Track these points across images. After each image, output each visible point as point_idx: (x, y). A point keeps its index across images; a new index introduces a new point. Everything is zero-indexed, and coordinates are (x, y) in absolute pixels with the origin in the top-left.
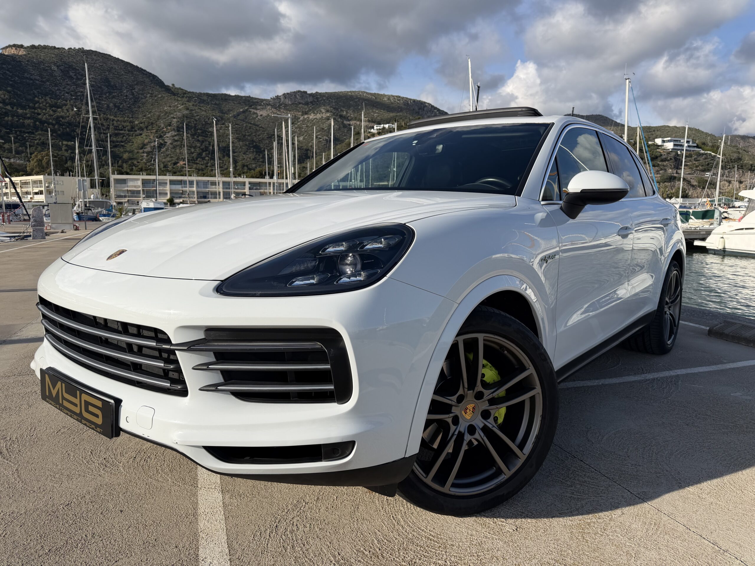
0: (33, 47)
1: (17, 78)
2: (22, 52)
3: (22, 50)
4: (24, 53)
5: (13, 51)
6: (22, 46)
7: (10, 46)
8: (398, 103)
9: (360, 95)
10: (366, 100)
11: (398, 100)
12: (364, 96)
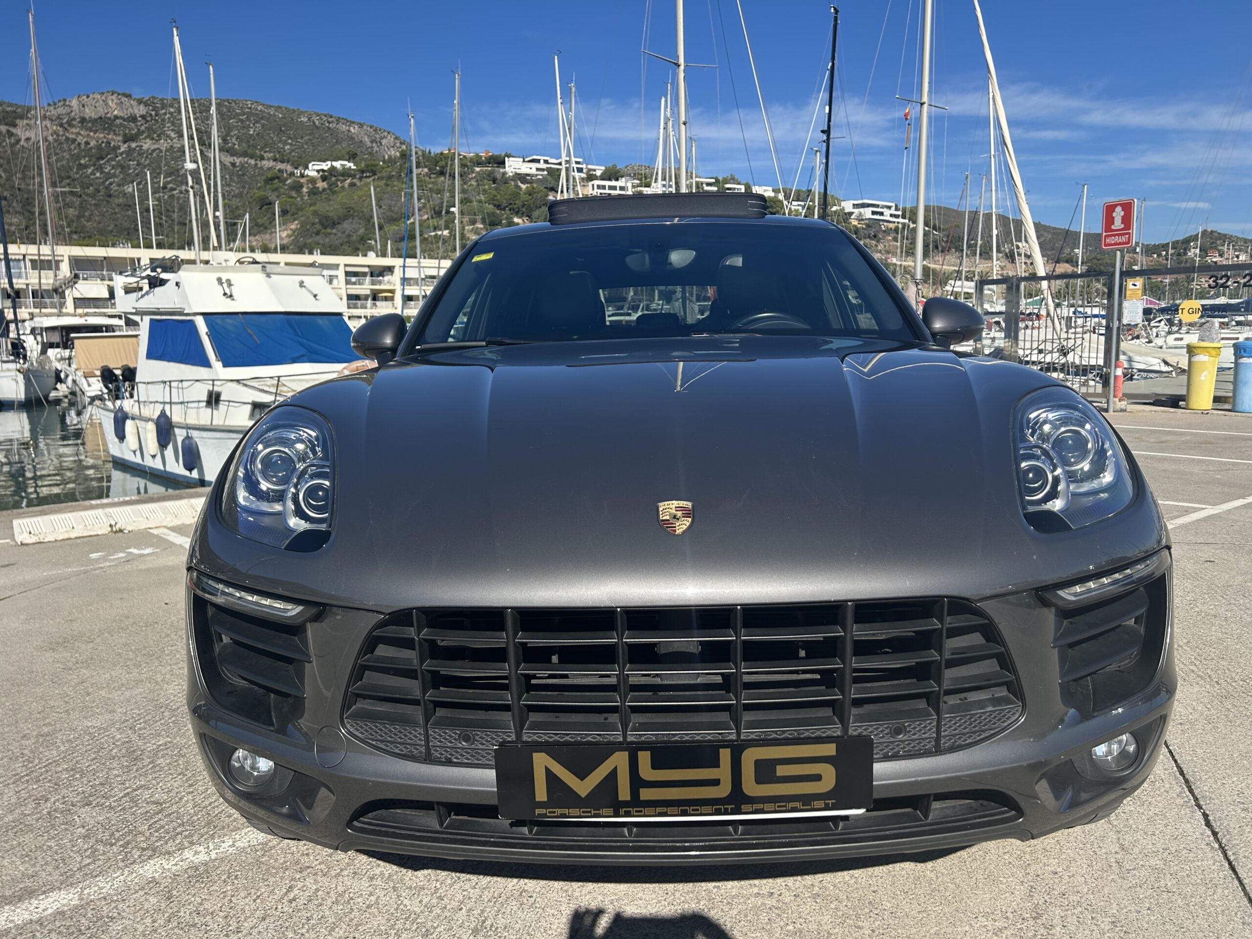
8: (329, 128)
9: (250, 108)
10: (262, 118)
11: (329, 123)
12: (257, 110)
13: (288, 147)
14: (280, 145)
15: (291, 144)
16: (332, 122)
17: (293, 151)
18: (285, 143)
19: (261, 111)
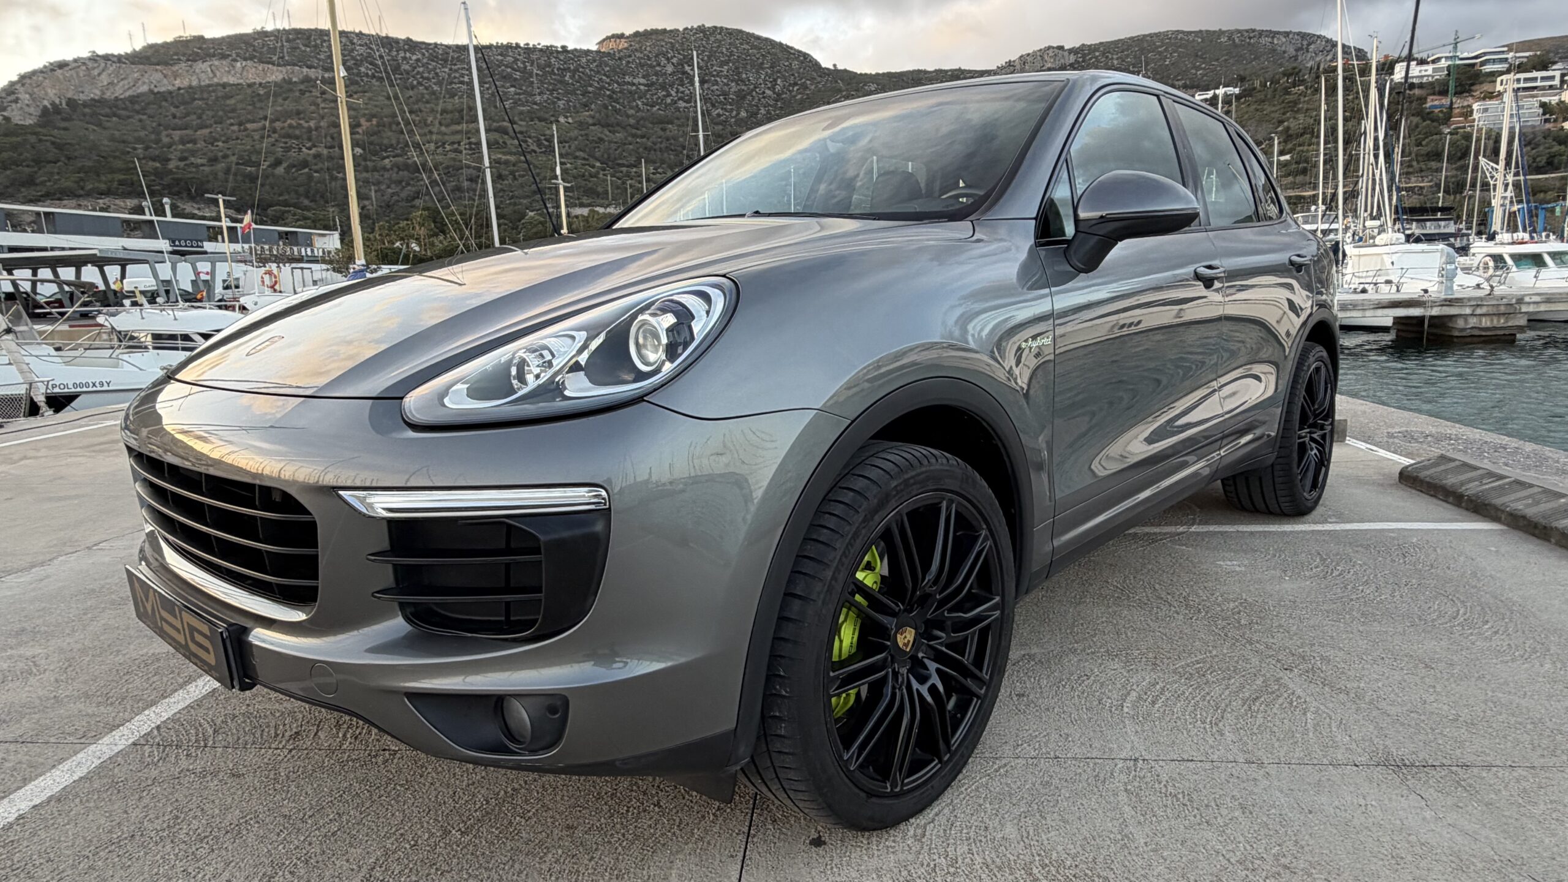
0: (637, 34)
1: (616, 85)
2: (623, 44)
3: (623, 40)
4: (626, 45)
5: (612, 45)
6: (621, 36)
7: (608, 38)
8: (1249, 44)
9: (1170, 39)
10: (1180, 47)
11: (1250, 38)
12: (1176, 38)
13: (1201, 72)
14: (1193, 71)
15: (1204, 69)
16: (1254, 37)
17: (1205, 75)
18: (1198, 68)
19: (1181, 39)
